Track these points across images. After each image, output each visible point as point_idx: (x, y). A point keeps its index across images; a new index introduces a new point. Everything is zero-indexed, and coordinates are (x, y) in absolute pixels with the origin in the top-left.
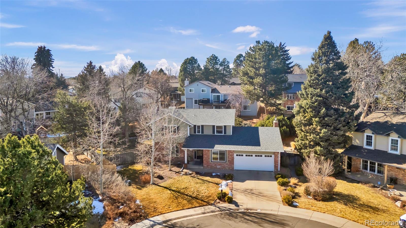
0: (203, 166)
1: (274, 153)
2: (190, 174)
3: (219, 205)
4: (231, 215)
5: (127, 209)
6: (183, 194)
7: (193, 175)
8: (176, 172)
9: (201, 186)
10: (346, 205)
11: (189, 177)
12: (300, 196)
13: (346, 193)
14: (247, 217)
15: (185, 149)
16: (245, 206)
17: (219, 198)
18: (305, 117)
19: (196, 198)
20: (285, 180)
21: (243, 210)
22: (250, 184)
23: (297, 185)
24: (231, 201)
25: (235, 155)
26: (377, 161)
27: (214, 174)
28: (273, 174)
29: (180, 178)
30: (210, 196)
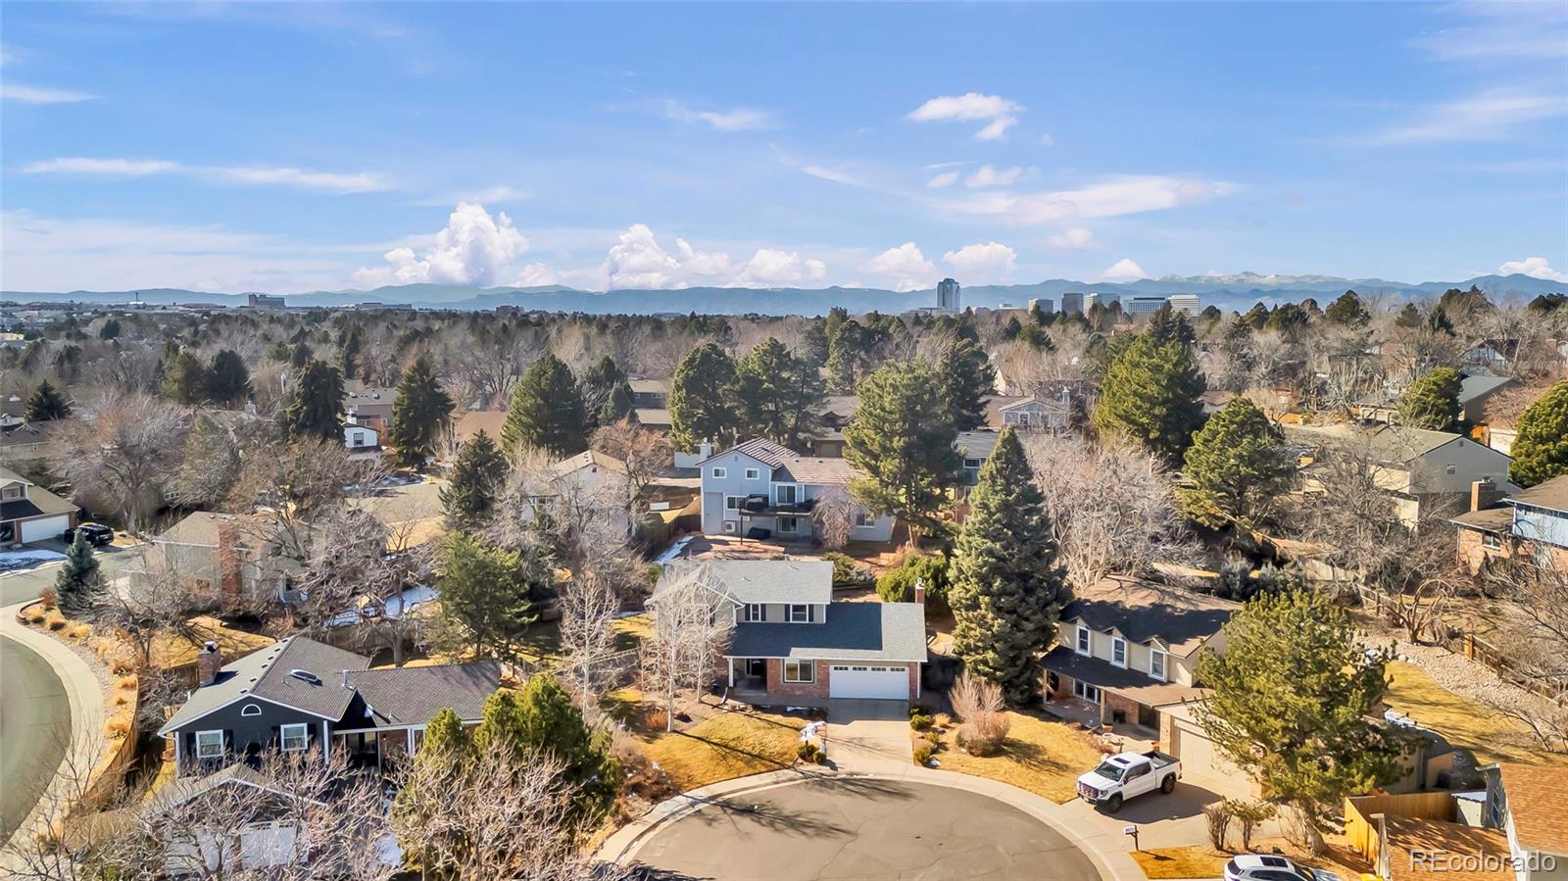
0: (766, 691)
1: (909, 664)
2: (742, 710)
3: (802, 768)
4: (823, 783)
5: (641, 778)
6: (733, 749)
7: (747, 712)
8: (714, 707)
9: (766, 734)
10: (1019, 762)
11: (740, 716)
12: (947, 749)
13: (1027, 741)
14: (850, 787)
15: (730, 659)
16: (848, 769)
17: (803, 757)
18: (968, 591)
19: (759, 757)
20: (926, 718)
21: (844, 776)
22: (859, 728)
23: (947, 727)
24: (822, 760)
25: (832, 667)
26: (1087, 681)
27: (789, 709)
28: (907, 705)
29: (723, 719)
30: (785, 754)
